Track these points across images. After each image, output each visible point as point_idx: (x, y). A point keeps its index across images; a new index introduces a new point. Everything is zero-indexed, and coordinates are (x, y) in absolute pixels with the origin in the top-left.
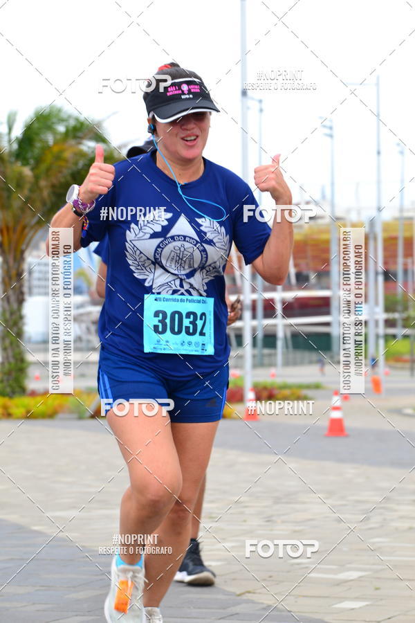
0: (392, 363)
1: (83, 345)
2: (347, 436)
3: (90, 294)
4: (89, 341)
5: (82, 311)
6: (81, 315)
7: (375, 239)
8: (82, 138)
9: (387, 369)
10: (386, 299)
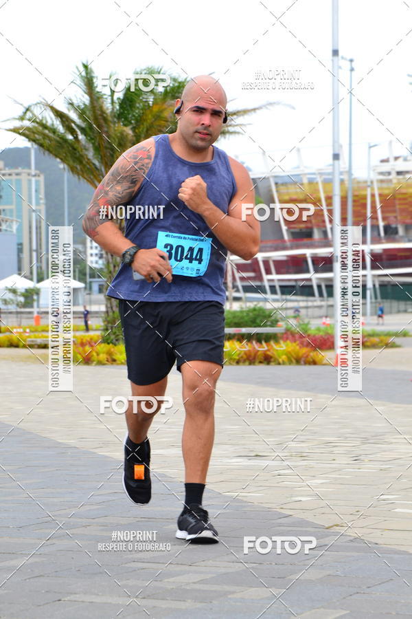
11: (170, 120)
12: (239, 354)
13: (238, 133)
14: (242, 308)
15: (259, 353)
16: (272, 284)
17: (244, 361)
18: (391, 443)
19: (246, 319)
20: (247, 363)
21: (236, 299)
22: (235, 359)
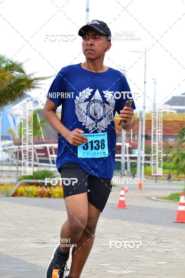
0: (147, 176)
1: (10, 163)
2: (126, 208)
3: (14, 140)
4: (12, 161)
5: (10, 147)
6: (10, 149)
7: (142, 121)
8: (13, 70)
9: (145, 179)
10: (146, 148)
11: (8, 80)
12: (36, 192)
13: (40, 88)
14: (38, 170)
15: (46, 192)
16: (53, 159)
17: (38, 196)
18: (107, 238)
19: (40, 175)
20: (40, 197)
21: (36, 166)
22: (33, 195)
